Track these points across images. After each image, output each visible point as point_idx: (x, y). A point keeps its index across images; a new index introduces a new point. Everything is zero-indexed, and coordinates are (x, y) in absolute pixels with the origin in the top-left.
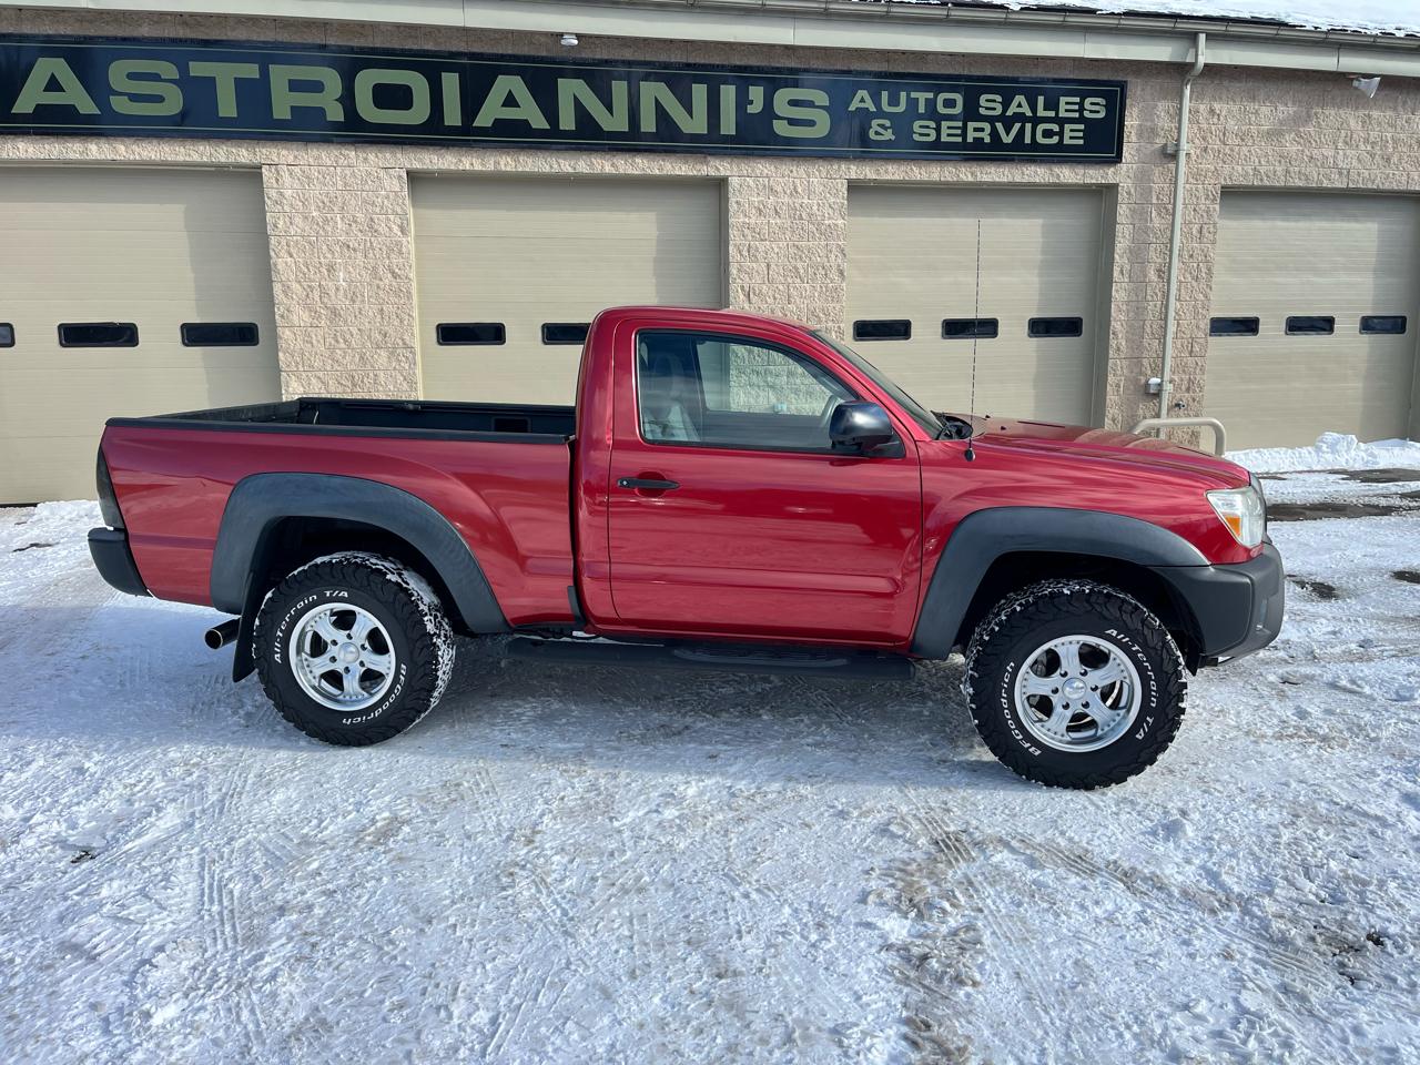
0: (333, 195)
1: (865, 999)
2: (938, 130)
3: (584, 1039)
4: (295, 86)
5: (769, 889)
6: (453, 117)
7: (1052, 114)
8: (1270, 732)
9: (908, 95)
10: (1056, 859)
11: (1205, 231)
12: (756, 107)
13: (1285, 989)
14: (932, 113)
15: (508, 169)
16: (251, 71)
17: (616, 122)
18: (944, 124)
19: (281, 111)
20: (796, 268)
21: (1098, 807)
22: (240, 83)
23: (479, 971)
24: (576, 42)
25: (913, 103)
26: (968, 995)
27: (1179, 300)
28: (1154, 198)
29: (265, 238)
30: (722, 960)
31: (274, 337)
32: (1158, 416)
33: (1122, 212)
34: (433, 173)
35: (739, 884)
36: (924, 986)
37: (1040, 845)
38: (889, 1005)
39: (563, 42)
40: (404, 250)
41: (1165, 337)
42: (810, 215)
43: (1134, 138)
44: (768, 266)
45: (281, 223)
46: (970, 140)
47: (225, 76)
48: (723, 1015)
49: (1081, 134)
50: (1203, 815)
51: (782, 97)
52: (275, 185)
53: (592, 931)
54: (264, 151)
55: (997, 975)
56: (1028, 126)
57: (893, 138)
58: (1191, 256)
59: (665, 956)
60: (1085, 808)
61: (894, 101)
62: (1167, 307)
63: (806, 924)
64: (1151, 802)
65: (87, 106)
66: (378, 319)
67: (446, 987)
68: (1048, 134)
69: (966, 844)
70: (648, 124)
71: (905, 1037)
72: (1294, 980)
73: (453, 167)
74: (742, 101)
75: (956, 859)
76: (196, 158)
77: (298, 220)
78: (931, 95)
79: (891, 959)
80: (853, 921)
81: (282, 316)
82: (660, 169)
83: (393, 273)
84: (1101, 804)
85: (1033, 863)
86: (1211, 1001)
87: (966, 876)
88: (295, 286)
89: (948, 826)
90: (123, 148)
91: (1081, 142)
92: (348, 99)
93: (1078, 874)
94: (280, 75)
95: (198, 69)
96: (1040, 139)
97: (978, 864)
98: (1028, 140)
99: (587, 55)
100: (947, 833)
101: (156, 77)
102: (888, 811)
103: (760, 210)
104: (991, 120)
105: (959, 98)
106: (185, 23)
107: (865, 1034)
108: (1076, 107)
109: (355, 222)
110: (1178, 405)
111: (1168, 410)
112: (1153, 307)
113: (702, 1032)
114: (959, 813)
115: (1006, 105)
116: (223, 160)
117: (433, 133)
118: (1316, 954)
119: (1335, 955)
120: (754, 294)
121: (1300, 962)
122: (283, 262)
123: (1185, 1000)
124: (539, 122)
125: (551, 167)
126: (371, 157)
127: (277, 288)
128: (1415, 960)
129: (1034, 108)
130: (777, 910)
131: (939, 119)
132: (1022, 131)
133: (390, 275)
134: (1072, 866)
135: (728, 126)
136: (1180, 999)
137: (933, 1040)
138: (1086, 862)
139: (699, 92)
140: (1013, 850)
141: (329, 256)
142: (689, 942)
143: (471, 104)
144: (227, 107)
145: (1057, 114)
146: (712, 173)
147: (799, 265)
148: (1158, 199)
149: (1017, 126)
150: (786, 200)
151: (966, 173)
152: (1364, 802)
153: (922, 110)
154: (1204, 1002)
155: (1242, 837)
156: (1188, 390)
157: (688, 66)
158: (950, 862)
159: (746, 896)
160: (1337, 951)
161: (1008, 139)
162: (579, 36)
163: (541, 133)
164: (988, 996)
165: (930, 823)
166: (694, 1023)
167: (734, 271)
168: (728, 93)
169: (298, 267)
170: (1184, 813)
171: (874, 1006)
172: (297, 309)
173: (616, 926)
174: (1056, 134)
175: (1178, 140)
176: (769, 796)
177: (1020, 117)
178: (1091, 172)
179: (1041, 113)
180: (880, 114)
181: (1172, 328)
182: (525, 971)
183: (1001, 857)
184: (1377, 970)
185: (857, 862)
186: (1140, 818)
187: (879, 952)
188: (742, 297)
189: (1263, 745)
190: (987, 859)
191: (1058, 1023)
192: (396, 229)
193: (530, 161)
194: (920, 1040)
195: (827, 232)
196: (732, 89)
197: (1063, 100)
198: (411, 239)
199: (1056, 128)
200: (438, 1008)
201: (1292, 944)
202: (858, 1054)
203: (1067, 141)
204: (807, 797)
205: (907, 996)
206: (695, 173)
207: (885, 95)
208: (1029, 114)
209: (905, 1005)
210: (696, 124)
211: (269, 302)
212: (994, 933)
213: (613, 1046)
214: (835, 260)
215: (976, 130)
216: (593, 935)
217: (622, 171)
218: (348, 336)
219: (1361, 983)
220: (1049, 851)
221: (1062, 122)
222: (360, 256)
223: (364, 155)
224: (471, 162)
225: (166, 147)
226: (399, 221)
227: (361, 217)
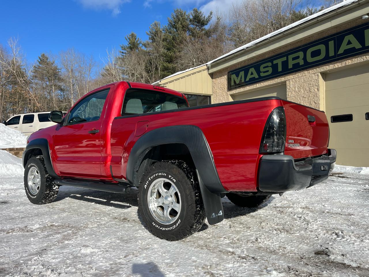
0: (301, 84)
4: (293, 59)
6: (332, 53)
15: (349, 64)
16: (285, 59)
19: (290, 66)
22: (282, 63)
24: (367, 16)
39: (363, 18)
40: (318, 95)
45: (290, 94)
47: (280, 62)
52: (289, 85)
54: (287, 77)
65: (257, 76)
73: (332, 68)
76: (274, 82)
77: (293, 93)
83: (315, 102)
90: (262, 84)
92: (305, 59)
94: (291, 57)
95: (275, 62)
101: (267, 67)
106: (274, 52)
109: (306, 90)
116: (279, 82)
117: (328, 60)
124: (358, 46)
125: (364, 59)
126: (311, 71)
133: (314, 103)
141: (300, 100)
143: (337, 48)
144: (280, 69)
163: (360, 49)
222: (307, 99)
223: (309, 71)
224: (338, 65)
225: (269, 81)
226: (317, 88)
227: (307, 88)
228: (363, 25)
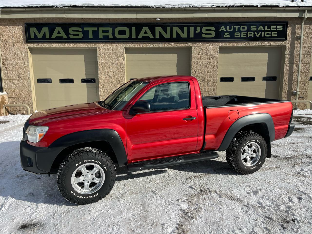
0: (110, 53)
1: (172, 219)
2: (241, 35)
3: (114, 220)
4: (104, 31)
5: (162, 196)
6: (134, 36)
7: (269, 30)
8: (292, 174)
9: (234, 27)
10: (226, 196)
11: (308, 56)
12: (198, 31)
13: (266, 228)
14: (239, 30)
15: (145, 46)
16: (95, 29)
17: (168, 36)
18: (242, 33)
19: (101, 37)
20: (207, 66)
21: (241, 186)
22: (93, 31)
23: (99, 205)
24: (159, 19)
25: (235, 29)
26: (194, 221)
27: (302, 72)
28: (295, 48)
29: (97, 62)
30: (146, 209)
31: (98, 81)
32: (295, 100)
33: (287, 52)
34: (130, 48)
35: (156, 195)
36: (185, 218)
37: (223, 193)
38: (176, 221)
39: (157, 20)
40: (123, 63)
41: (298, 81)
42: (210, 54)
43: (290, 35)
44: (200, 66)
45: (100, 59)
46: (248, 36)
47: (91, 30)
48: (142, 219)
49: (276, 34)
50: (265, 190)
51: (204, 29)
52: (99, 51)
53: (123, 200)
54: (97, 44)
55: (202, 218)
56: (263, 33)
57: (230, 37)
58: (305, 62)
59: (135, 206)
60: (238, 186)
61: (230, 28)
62: (298, 74)
63: (166, 204)
64: (254, 186)
65: (65, 37)
66: (118, 78)
67: (92, 207)
68: (268, 34)
69: (207, 191)
70: (174, 36)
71: (176, 227)
72: (269, 227)
73: (134, 46)
74: (195, 30)
75: (204, 194)
76: (85, 46)
77: (103, 58)
78: (239, 27)
79: (181, 212)
80: (176, 204)
81: (100, 77)
82: (177, 45)
84: (242, 186)
85: (220, 197)
86: (247, 228)
87: (205, 198)
88: (102, 71)
89: (205, 187)
90: (71, 45)
91: (276, 36)
92: (113, 34)
93: (230, 200)
94: (101, 29)
95: (85, 29)
96: (266, 35)
97: (208, 196)
98: (263, 36)
99: (162, 22)
100: (204, 189)
101: (77, 31)
102: (194, 183)
103: (199, 54)
104: (254, 32)
105: (246, 27)
106: (83, 20)
107: (168, 226)
108: (275, 28)
110: (301, 97)
111: (298, 99)
112: (295, 74)
113: (137, 221)
114: (209, 185)
115: (257, 28)
116: (90, 47)
117: (130, 40)
118: (277, 222)
119: (282, 223)
120: (197, 72)
121: (273, 223)
122: (100, 66)
123: (241, 227)
124: (151, 36)
125: (154, 46)
126: (118, 45)
127: (99, 72)
128: (301, 226)
129: (264, 28)
130: (162, 200)
131: (241, 32)
132: (261, 34)
133: (121, 69)
134: (229, 198)
135: (192, 36)
136: (240, 227)
137: (182, 229)
138: (233, 197)
139: (186, 29)
140: (217, 193)
141: (109, 65)
142: (141, 205)
143: (138, 33)
144: (91, 36)
145: (270, 30)
146: (188, 46)
147: (207, 65)
148: (296, 49)
149: (260, 33)
150: (205, 51)
151: (247, 44)
152: (306, 191)
153: (237, 30)
154: (245, 229)
155: (272, 196)
156: (304, 94)
157: (183, 23)
158: (202, 195)
159: (156, 197)
160: (283, 222)
161: (258, 36)
162: (160, 18)
163: (152, 39)
164: (198, 222)
165: (202, 186)
166: (136, 219)
167: (192, 67)
168: (192, 29)
169: (103, 68)
170: (261, 190)
171: (173, 221)
172: (103, 76)
173: (128, 200)
174: (270, 34)
175: (301, 35)
176: (170, 178)
177: (261, 31)
178: (279, 42)
179: (266, 29)
180: (227, 31)
181: (299, 79)
182: (108, 206)
183: (214, 195)
184: (291, 227)
185: (183, 193)
186: (250, 190)
187: (179, 211)
188: (194, 72)
189: (288, 176)
190: (211, 195)
191: (211, 229)
192: (122, 59)
193: (149, 44)
194: (179, 228)
195: (213, 58)
196: (193, 28)
197: (272, 26)
198: (125, 61)
199: (270, 33)
200: (89, 211)
201: (273, 219)
202: (165, 229)
203: (273, 36)
204: (178, 179)
205: (181, 219)
206: (184, 46)
207: (228, 27)
208: (263, 30)
209: (179, 221)
210: (185, 35)
211: (97, 74)
212: (205, 210)
213: (118, 222)
214: (216, 64)
215: (250, 34)
216: (123, 201)
217: (168, 46)
218: (112, 81)
219: (285, 229)
220: (225, 194)
221: (271, 31)
222: (115, 65)
223: (116, 45)
224: (137, 45)
225: (79, 44)
226: (123, 58)
227: (115, 57)
228: (155, 23)
